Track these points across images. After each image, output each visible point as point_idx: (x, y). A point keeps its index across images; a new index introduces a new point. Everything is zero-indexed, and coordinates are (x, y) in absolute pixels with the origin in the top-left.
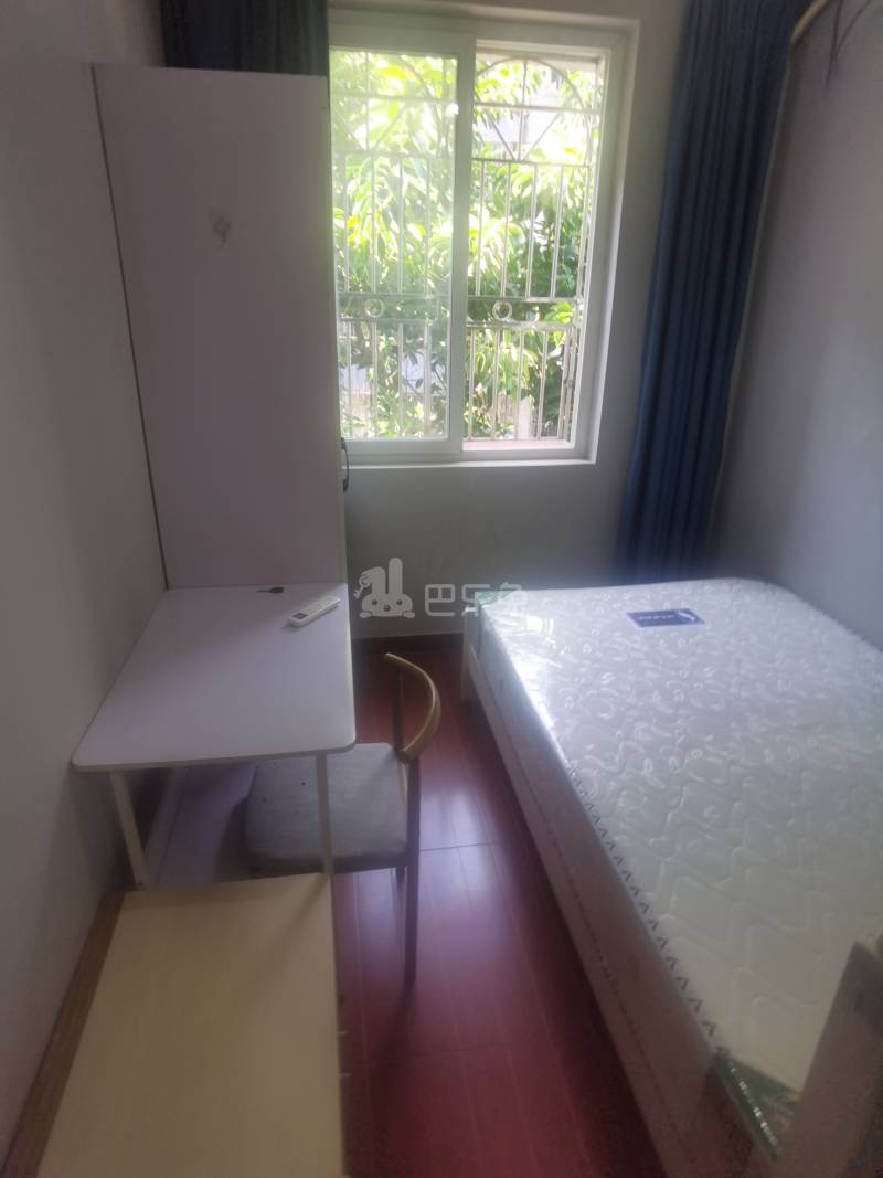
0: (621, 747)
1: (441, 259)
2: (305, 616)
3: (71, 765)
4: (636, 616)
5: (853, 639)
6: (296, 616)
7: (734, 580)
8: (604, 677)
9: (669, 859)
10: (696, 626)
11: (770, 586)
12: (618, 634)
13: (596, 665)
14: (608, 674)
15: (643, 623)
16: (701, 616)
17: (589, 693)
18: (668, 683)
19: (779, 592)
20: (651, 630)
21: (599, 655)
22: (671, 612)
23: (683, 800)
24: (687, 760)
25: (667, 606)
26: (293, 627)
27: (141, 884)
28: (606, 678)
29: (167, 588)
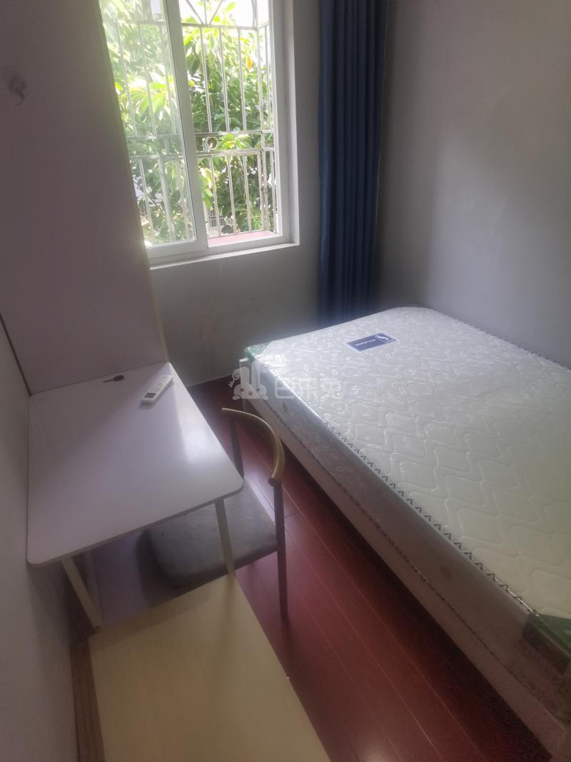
0: (385, 434)
1: (138, 108)
2: (155, 394)
3: (29, 566)
4: (353, 344)
5: (481, 333)
6: (146, 397)
7: (399, 309)
8: (354, 389)
9: (447, 500)
10: (391, 343)
11: (421, 309)
12: (348, 358)
13: (345, 382)
14: (355, 387)
15: (361, 348)
16: (391, 337)
17: (350, 402)
18: (392, 385)
19: (428, 311)
20: (367, 351)
21: (343, 374)
22: (373, 337)
23: (437, 459)
24: (427, 432)
25: (368, 334)
26: (146, 405)
27: (97, 628)
28: (355, 390)
29: (30, 395)
